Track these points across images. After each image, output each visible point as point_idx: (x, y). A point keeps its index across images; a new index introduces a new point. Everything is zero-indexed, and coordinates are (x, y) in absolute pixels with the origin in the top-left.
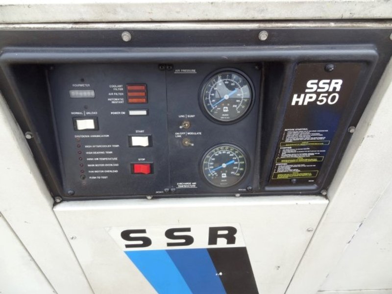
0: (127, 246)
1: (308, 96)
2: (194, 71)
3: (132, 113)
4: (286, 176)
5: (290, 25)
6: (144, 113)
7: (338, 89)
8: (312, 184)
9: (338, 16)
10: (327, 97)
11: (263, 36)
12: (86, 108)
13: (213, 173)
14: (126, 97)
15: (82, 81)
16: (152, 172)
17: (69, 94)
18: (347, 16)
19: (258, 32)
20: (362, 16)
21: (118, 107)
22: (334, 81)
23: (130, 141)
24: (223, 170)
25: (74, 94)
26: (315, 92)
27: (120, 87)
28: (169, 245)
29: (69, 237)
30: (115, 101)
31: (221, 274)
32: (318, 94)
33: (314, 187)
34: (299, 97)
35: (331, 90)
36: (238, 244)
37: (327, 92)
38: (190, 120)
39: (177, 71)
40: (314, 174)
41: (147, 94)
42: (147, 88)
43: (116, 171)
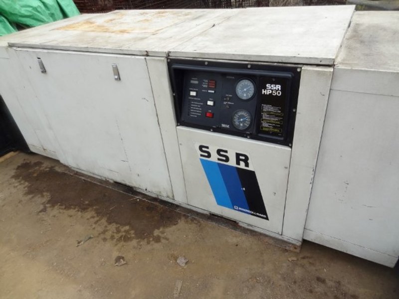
0: (202, 155)
1: (268, 91)
2: (233, 77)
3: (209, 91)
4: (267, 129)
5: (260, 63)
6: (213, 92)
7: (280, 89)
8: (281, 137)
9: (277, 61)
10: (276, 92)
11: (249, 66)
12: (194, 87)
13: (237, 123)
14: (208, 85)
15: (195, 77)
16: (213, 117)
17: (190, 82)
18: (280, 61)
19: (247, 65)
20: (286, 61)
21: (205, 88)
22: (277, 86)
23: (207, 103)
24: (241, 122)
25: (192, 82)
26: (271, 89)
27: (207, 81)
28: (219, 159)
29: (180, 143)
30: (204, 86)
31: (244, 189)
32: (272, 90)
33: (282, 139)
34: (265, 90)
35: (277, 89)
36: (250, 168)
37: (275, 90)
38: (230, 97)
39: (228, 77)
40: (280, 131)
41: (216, 85)
42: (216, 82)
43: (200, 114)
